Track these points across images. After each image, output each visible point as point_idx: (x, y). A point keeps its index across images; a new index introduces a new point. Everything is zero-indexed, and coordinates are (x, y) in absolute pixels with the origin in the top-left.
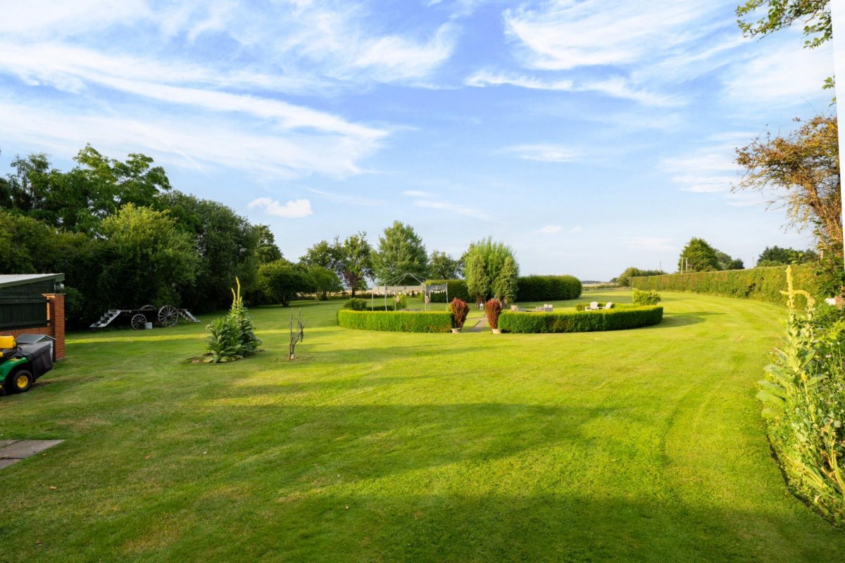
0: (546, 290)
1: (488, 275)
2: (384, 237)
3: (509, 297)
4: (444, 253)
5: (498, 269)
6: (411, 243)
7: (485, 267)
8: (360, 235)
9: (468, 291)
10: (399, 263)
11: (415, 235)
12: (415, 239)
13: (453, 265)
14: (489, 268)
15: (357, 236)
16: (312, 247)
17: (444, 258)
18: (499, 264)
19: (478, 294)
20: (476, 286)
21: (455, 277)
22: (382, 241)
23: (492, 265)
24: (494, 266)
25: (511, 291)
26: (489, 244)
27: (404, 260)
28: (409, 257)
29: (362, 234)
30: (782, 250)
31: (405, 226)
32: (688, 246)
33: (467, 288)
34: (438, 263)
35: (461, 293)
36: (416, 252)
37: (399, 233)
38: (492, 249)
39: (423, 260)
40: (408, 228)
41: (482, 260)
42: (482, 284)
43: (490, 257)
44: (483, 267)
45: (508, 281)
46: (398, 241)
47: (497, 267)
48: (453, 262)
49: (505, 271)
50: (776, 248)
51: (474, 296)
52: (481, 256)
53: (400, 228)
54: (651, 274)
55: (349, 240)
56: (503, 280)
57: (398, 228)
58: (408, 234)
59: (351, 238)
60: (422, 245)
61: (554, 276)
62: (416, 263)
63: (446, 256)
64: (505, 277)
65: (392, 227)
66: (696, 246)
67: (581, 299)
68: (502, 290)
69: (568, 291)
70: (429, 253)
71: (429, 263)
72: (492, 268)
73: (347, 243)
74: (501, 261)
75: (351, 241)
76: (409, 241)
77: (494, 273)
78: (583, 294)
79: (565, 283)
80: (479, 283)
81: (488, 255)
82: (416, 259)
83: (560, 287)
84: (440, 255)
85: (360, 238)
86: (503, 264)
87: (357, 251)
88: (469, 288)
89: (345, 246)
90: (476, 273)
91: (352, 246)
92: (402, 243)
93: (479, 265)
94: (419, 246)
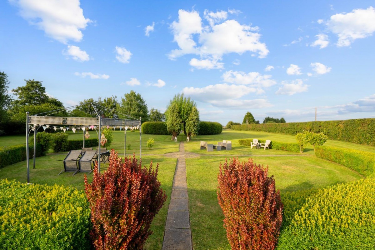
0: (208, 129)
1: (181, 118)
2: (124, 98)
3: (195, 133)
4: (157, 110)
5: (188, 114)
6: (139, 102)
7: (179, 113)
8: (114, 97)
9: (167, 128)
10: (132, 112)
11: (142, 98)
12: (142, 101)
13: (161, 116)
14: (182, 113)
15: (111, 98)
16: (83, 101)
17: (157, 112)
18: (188, 111)
19: (174, 131)
20: (173, 125)
21: (161, 121)
22: (123, 100)
23: (184, 111)
24: (185, 112)
25: (196, 129)
26: (182, 97)
27: (134, 111)
28: (137, 109)
29: (115, 97)
30: (270, 118)
31: (137, 94)
32: (246, 114)
33: (167, 126)
34: (153, 114)
35: (163, 129)
36: (142, 108)
37: (133, 97)
38: (184, 101)
39: (145, 111)
40: (138, 95)
41: (177, 107)
42: (177, 124)
43: (183, 106)
44: (178, 112)
45: (194, 122)
46: (132, 101)
47: (187, 113)
48: (161, 114)
49: (192, 116)
50: (268, 117)
51: (170, 132)
52: (176, 105)
53: (133, 94)
54: (236, 124)
55: (107, 99)
56: (191, 122)
57: (132, 94)
58: (138, 98)
59: (108, 98)
60: (145, 104)
61: (211, 122)
62: (141, 113)
63: (158, 111)
64: (192, 120)
65: (129, 93)
66: (249, 115)
67: (222, 134)
68: (190, 128)
69: (218, 130)
70: (149, 109)
71: (148, 114)
72: (183, 114)
73: (105, 100)
74: (189, 109)
75: (108, 100)
76: (139, 101)
77: (185, 117)
78: (223, 131)
79: (217, 126)
80: (175, 123)
81: (181, 104)
82: (141, 110)
83: (215, 128)
84: (155, 111)
85: (113, 99)
86: (191, 111)
87: (110, 105)
88: (168, 126)
89: (104, 102)
90: (173, 116)
91: (108, 102)
92: (134, 102)
93: (175, 111)
94: (144, 105)
